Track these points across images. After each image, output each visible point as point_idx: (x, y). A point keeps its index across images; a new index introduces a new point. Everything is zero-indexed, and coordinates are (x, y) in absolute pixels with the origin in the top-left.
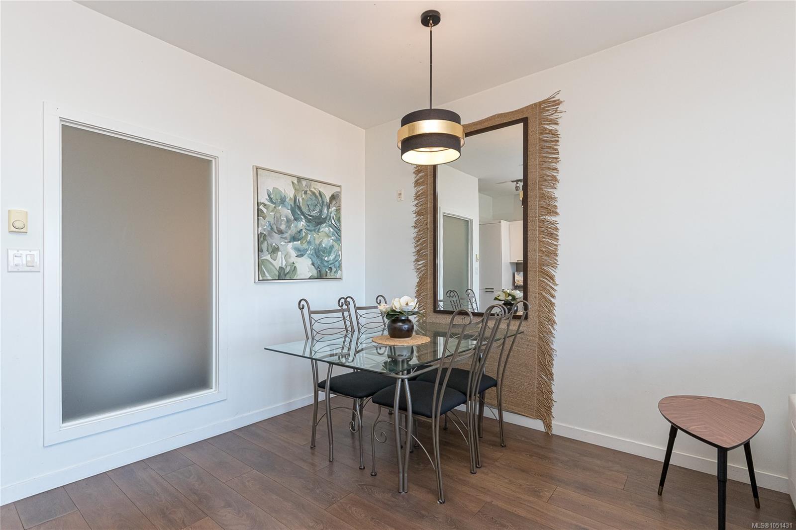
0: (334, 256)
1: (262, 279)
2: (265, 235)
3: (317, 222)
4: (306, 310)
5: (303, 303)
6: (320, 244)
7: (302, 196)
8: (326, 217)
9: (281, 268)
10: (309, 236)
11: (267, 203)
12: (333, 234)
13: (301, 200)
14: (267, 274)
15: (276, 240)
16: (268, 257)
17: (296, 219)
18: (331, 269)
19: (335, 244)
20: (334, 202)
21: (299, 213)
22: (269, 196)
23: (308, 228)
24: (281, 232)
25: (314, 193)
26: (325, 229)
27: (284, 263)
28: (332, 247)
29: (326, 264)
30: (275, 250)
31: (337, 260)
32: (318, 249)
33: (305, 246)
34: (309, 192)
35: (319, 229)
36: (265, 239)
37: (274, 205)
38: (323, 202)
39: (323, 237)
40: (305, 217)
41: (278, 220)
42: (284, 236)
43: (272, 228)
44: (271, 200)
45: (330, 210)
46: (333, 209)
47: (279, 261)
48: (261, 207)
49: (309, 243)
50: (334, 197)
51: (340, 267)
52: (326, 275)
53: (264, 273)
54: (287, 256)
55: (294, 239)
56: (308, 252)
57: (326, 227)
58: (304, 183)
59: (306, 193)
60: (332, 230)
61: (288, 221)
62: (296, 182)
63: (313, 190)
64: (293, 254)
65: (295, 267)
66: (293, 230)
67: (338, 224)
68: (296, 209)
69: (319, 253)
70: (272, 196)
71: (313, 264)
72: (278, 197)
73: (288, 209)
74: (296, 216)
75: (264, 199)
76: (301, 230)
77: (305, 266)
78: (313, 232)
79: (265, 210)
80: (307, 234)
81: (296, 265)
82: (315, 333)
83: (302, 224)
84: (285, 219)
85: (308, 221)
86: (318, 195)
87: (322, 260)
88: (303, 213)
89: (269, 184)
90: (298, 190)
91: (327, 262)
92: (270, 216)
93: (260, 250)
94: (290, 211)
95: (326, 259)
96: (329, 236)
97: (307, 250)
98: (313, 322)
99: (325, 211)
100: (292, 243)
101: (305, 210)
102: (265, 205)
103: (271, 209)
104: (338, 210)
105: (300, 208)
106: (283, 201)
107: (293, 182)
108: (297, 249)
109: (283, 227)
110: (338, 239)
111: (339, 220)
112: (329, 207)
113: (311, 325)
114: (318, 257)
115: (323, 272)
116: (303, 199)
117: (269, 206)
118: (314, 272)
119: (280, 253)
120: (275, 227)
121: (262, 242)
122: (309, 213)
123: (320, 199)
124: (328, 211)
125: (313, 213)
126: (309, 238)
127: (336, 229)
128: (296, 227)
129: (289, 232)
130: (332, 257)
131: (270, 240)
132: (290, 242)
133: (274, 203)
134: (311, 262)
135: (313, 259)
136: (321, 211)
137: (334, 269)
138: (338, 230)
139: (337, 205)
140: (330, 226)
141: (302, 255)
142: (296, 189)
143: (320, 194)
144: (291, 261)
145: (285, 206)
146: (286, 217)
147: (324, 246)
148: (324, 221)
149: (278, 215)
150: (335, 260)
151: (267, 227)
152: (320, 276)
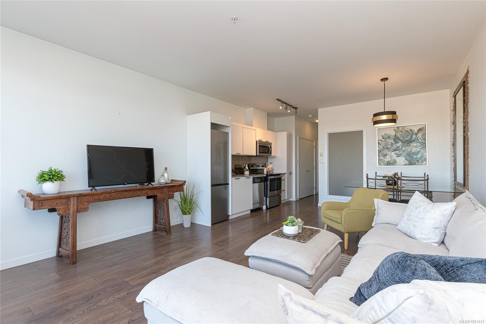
0: (420, 155)
1: (379, 165)
2: (381, 150)
3: (409, 142)
6: (411, 150)
7: (399, 133)
8: (415, 139)
9: (388, 161)
10: (404, 148)
11: (381, 139)
12: (420, 146)
13: (399, 135)
14: (381, 164)
15: (386, 151)
16: (382, 158)
17: (396, 143)
18: (418, 161)
19: (421, 150)
20: (420, 132)
21: (398, 140)
22: (382, 137)
23: (403, 145)
24: (388, 149)
25: (407, 131)
27: (390, 159)
28: (419, 151)
29: (414, 159)
30: (385, 155)
31: (423, 157)
32: (410, 153)
33: (401, 152)
34: (403, 131)
35: (410, 145)
36: (380, 152)
37: (385, 140)
38: (413, 133)
39: (414, 147)
41: (387, 144)
42: (390, 150)
43: (384, 148)
44: (383, 138)
45: (418, 136)
46: (420, 135)
47: (388, 159)
48: (379, 141)
49: (404, 151)
50: (420, 130)
51: (425, 160)
52: (415, 164)
53: (380, 163)
54: (391, 157)
55: (395, 150)
56: (403, 155)
57: (415, 143)
58: (401, 128)
59: (402, 132)
60: (419, 144)
61: (392, 144)
62: (396, 129)
63: (406, 129)
64: (395, 156)
65: (395, 161)
66: (395, 146)
67: (424, 141)
68: (396, 139)
70: (384, 136)
71: (406, 159)
72: (387, 136)
73: (392, 140)
75: (381, 138)
76: (399, 146)
77: (401, 160)
78: (406, 146)
79: (380, 142)
80: (402, 148)
81: (396, 160)
83: (400, 144)
84: (390, 144)
85: (402, 142)
86: (409, 131)
87: (412, 158)
88: (400, 140)
89: (383, 132)
90: (398, 132)
92: (383, 144)
93: (379, 156)
94: (393, 140)
95: (415, 157)
96: (417, 147)
97: (402, 154)
99: (414, 136)
101: (400, 138)
102: (380, 140)
103: (383, 141)
104: (424, 135)
105: (398, 138)
106: (389, 137)
107: (394, 129)
108: (396, 154)
109: (389, 147)
110: (424, 148)
111: (424, 139)
112: (416, 134)
114: (409, 156)
115: (413, 162)
118: (407, 163)
119: (387, 156)
120: (385, 147)
121: (379, 153)
122: (404, 139)
123: (411, 132)
124: (416, 136)
125: (406, 139)
126: (404, 149)
127: (422, 143)
128: (396, 146)
129: (393, 148)
130: (419, 156)
131: (383, 152)
132: (393, 152)
133: (384, 139)
134: (404, 159)
135: (407, 157)
136: (411, 137)
137: (421, 161)
139: (423, 133)
140: (417, 142)
141: (400, 156)
142: (396, 132)
143: (411, 130)
144: (393, 158)
145: (390, 139)
146: (391, 143)
147: (413, 151)
148: (414, 141)
149: (387, 143)
150: (421, 157)
151: (381, 147)
152: (411, 164)
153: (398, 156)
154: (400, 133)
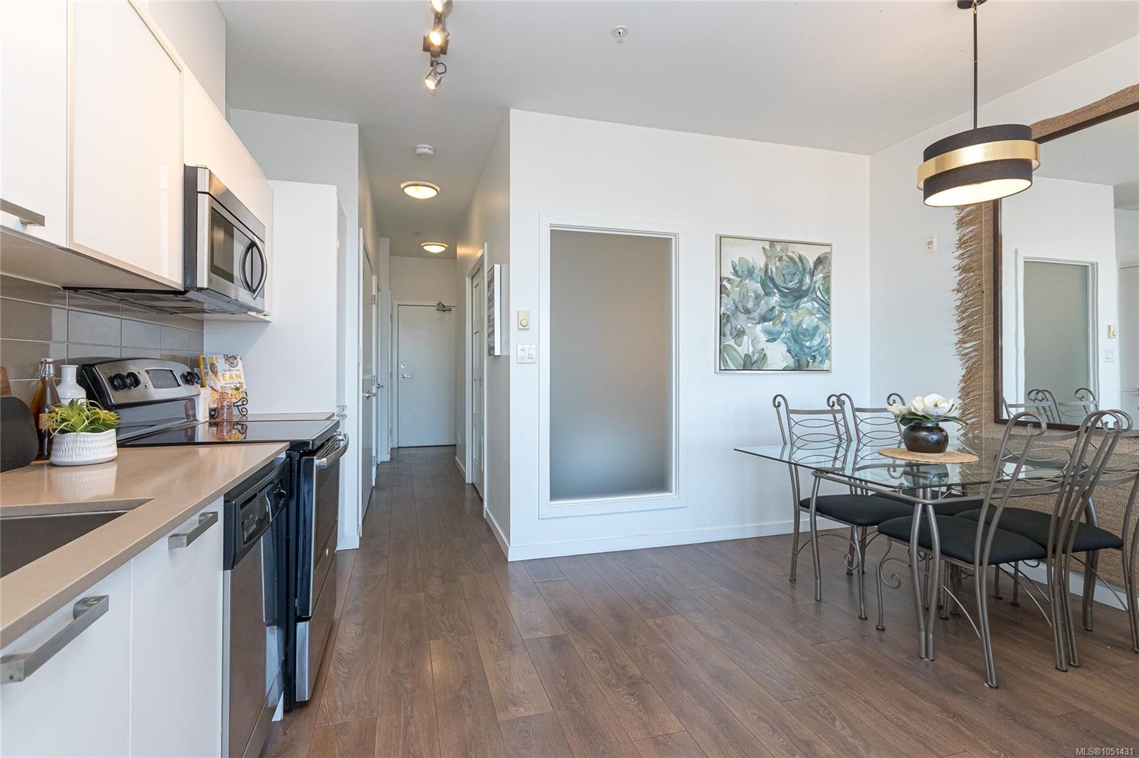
0: (819, 340)
1: (723, 368)
2: (728, 315)
3: (795, 295)
4: (782, 409)
5: (779, 399)
6: (800, 324)
7: (775, 264)
8: (808, 289)
9: (747, 355)
10: (785, 314)
11: (731, 277)
12: (819, 311)
13: (774, 269)
14: (730, 363)
15: (741, 321)
16: (731, 342)
17: (767, 294)
18: (814, 357)
19: (821, 324)
20: (820, 268)
21: (771, 286)
22: (734, 269)
23: (783, 305)
24: (747, 311)
25: (792, 259)
26: (806, 304)
27: (751, 349)
28: (816, 328)
29: (807, 351)
30: (740, 334)
31: (824, 346)
32: (797, 331)
33: (779, 328)
34: (784, 258)
35: (798, 305)
36: (728, 321)
37: (739, 279)
38: (804, 269)
39: (805, 312)
40: (779, 291)
41: (744, 296)
42: (752, 316)
43: (737, 307)
44: (736, 273)
45: (814, 278)
46: (819, 276)
47: (745, 347)
48: (725, 283)
49: (784, 323)
50: (819, 261)
51: (828, 355)
52: (808, 366)
53: (727, 362)
54: (754, 341)
55: (764, 319)
56: (782, 336)
57: (808, 301)
58: (778, 247)
59: (780, 259)
60: (816, 305)
61: (757, 297)
62: (767, 247)
63: (790, 254)
64: (763, 338)
65: (765, 354)
66: (763, 308)
67: (826, 297)
68: (768, 281)
69: (798, 336)
70: (737, 268)
71: (789, 351)
72: (745, 269)
73: (757, 282)
74: (767, 291)
75: (728, 272)
76: (774, 307)
77: (778, 354)
78: (790, 309)
79: (728, 286)
80: (781, 313)
81: (766, 352)
82: (795, 438)
83: (775, 299)
84: (753, 295)
85: (783, 295)
86: (797, 260)
87: (802, 346)
88: (776, 286)
89: (734, 254)
90: (771, 257)
91: (808, 348)
92: (735, 292)
93: (722, 334)
94: (759, 285)
95: (808, 344)
96: (812, 314)
97: (781, 333)
98: (793, 423)
99: (808, 280)
100: (761, 325)
101: (779, 281)
102: (729, 280)
103: (736, 284)
104: (827, 278)
105: (772, 279)
106: (750, 273)
107: (764, 248)
108: (768, 332)
109: (750, 305)
110: (827, 317)
111: (828, 291)
112: (812, 275)
113: (790, 428)
114: (796, 341)
115: (803, 361)
116: (777, 268)
117: (734, 280)
118: (791, 362)
119: (745, 337)
120: (740, 306)
121: (725, 325)
122: (785, 285)
123: (800, 265)
124: (812, 281)
125: (791, 285)
126: (784, 317)
127: (823, 304)
128: (767, 304)
129: (758, 311)
130: (816, 342)
131: (734, 322)
132: (758, 323)
133: (740, 276)
134: (786, 349)
135: (790, 345)
136: (801, 282)
137: (819, 358)
138: (825, 305)
139: (825, 271)
140: (813, 299)
141: (774, 340)
142: (767, 257)
143: (800, 258)
144: (759, 347)
145: (753, 279)
146: (755, 292)
147: (804, 326)
148: (805, 294)
149: (744, 290)
150: (821, 345)
151: (731, 306)
152: (799, 367)
153: (772, 338)
154: (778, 264)
